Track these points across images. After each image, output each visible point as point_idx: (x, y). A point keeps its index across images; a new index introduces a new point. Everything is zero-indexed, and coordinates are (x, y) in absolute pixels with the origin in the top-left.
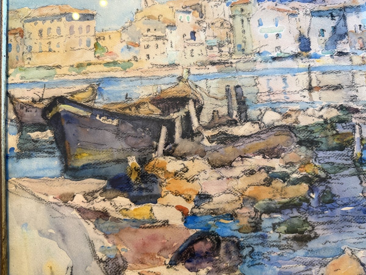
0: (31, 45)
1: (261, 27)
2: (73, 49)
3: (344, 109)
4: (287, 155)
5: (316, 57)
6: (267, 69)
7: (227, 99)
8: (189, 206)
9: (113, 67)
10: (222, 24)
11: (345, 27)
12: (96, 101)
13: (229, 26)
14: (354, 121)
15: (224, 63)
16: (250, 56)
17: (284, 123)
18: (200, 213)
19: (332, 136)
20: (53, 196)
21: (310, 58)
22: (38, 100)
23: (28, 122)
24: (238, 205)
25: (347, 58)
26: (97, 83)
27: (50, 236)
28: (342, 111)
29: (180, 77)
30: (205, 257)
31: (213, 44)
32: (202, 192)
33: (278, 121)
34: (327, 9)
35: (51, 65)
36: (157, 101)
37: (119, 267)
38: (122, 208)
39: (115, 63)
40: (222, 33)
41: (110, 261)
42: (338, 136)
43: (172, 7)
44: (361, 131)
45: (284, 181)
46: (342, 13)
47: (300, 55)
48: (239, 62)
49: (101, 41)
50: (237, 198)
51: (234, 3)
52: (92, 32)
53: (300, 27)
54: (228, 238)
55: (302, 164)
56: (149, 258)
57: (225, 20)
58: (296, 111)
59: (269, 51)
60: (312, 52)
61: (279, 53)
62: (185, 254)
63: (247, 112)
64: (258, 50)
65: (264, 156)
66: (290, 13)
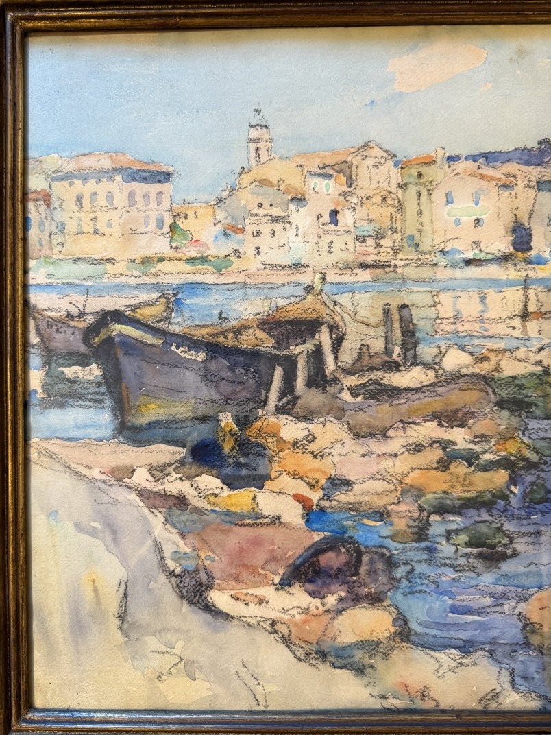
0: (64, 222)
1: (450, 206)
2: (134, 232)
4: (479, 422)
5: (540, 261)
6: (455, 279)
7: (384, 326)
8: (315, 496)
9: (200, 267)
10: (385, 198)
12: (172, 321)
13: (396, 202)
15: (384, 266)
16: (427, 256)
17: (476, 370)
18: (331, 507)
20: (100, 469)
21: (530, 264)
22: (77, 315)
23: (61, 349)
24: (393, 498)
26: (175, 292)
27: (93, 533)
29: (310, 286)
30: (336, 576)
31: (366, 234)
32: (336, 475)
33: (467, 366)
35: (98, 257)
36: (269, 324)
37: (201, 584)
38: (209, 492)
39: (204, 260)
40: (382, 214)
41: (187, 575)
43: (301, 166)
45: (470, 465)
47: (513, 258)
48: (408, 264)
49: (181, 220)
50: (392, 488)
51: (407, 162)
52: (166, 205)
53: (517, 208)
54: (373, 549)
55: (501, 438)
56: (248, 573)
57: (390, 192)
58: (498, 352)
59: (461, 249)
60: (533, 253)
61: (478, 252)
62: (305, 570)
63: (417, 349)
64: (442, 246)
65: (441, 422)
66: (502, 183)
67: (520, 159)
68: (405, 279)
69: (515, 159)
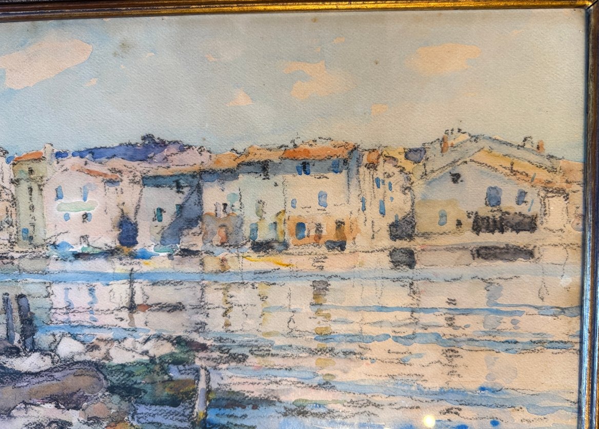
1: (59, 202)
3: (183, 344)
4: (91, 406)
5: (145, 256)
6: (66, 271)
7: (5, 314)
11: (199, 207)
13: (10, 196)
14: (198, 363)
15: (2, 258)
16: (40, 249)
17: (88, 357)
19: (163, 382)
21: (135, 258)
25: (196, 260)
28: (180, 346)
33: (80, 354)
34: (171, 174)
42: (172, 384)
44: (209, 379)
46: (195, 182)
47: (119, 252)
48: (24, 257)
51: (19, 158)
53: (124, 203)
55: (112, 421)
57: (4, 188)
58: (107, 342)
59: (70, 243)
60: (138, 248)
61: (86, 246)
63: (35, 337)
64: (53, 240)
65: (58, 404)
66: (108, 179)
67: (125, 154)
68: (21, 270)
69: (120, 155)
